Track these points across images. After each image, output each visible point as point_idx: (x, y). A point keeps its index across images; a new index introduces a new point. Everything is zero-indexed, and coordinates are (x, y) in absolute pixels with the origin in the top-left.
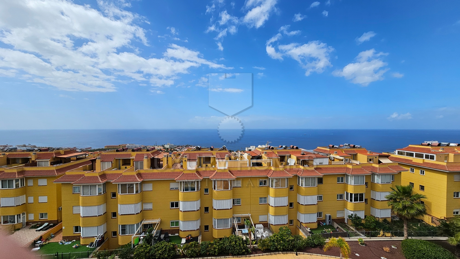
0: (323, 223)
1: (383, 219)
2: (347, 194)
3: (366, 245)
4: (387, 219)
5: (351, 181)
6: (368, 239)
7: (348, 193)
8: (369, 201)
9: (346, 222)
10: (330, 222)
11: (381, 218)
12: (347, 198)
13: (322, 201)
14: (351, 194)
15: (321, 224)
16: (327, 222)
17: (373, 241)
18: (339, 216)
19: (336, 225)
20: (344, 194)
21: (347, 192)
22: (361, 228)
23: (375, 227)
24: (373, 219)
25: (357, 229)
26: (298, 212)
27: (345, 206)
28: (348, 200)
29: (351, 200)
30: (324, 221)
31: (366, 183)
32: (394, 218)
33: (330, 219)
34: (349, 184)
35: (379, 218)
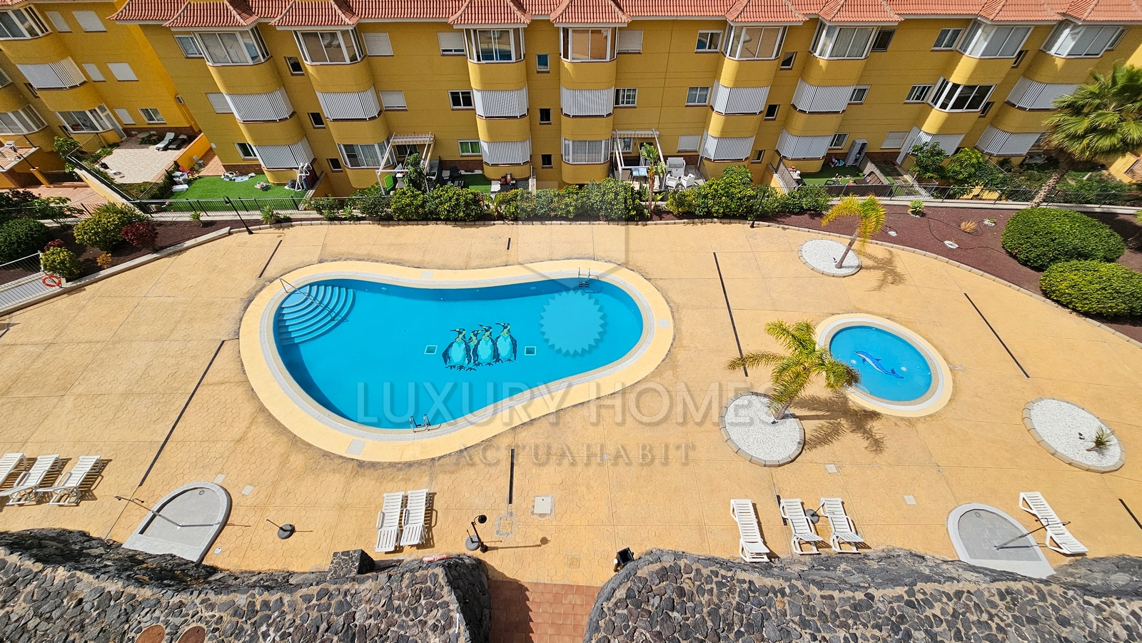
0: (839, 160)
1: (1001, 159)
2: (945, 83)
3: (923, 215)
4: (1013, 159)
5: (978, 45)
6: (938, 203)
7: (947, 83)
8: (992, 112)
9: (899, 161)
10: (856, 160)
11: (998, 156)
12: (935, 101)
13: (861, 104)
14: (955, 86)
15: (833, 163)
16: (850, 159)
18: (888, 145)
19: (870, 167)
20: (935, 84)
21: (944, 80)
22: (932, 177)
23: (970, 176)
24: (977, 158)
25: (920, 180)
26: (784, 131)
27: (919, 121)
28: (935, 104)
29: (944, 106)
30: (845, 156)
31: (1021, 53)
32: (1031, 157)
33: (859, 153)
34: (967, 53)
35: (991, 155)
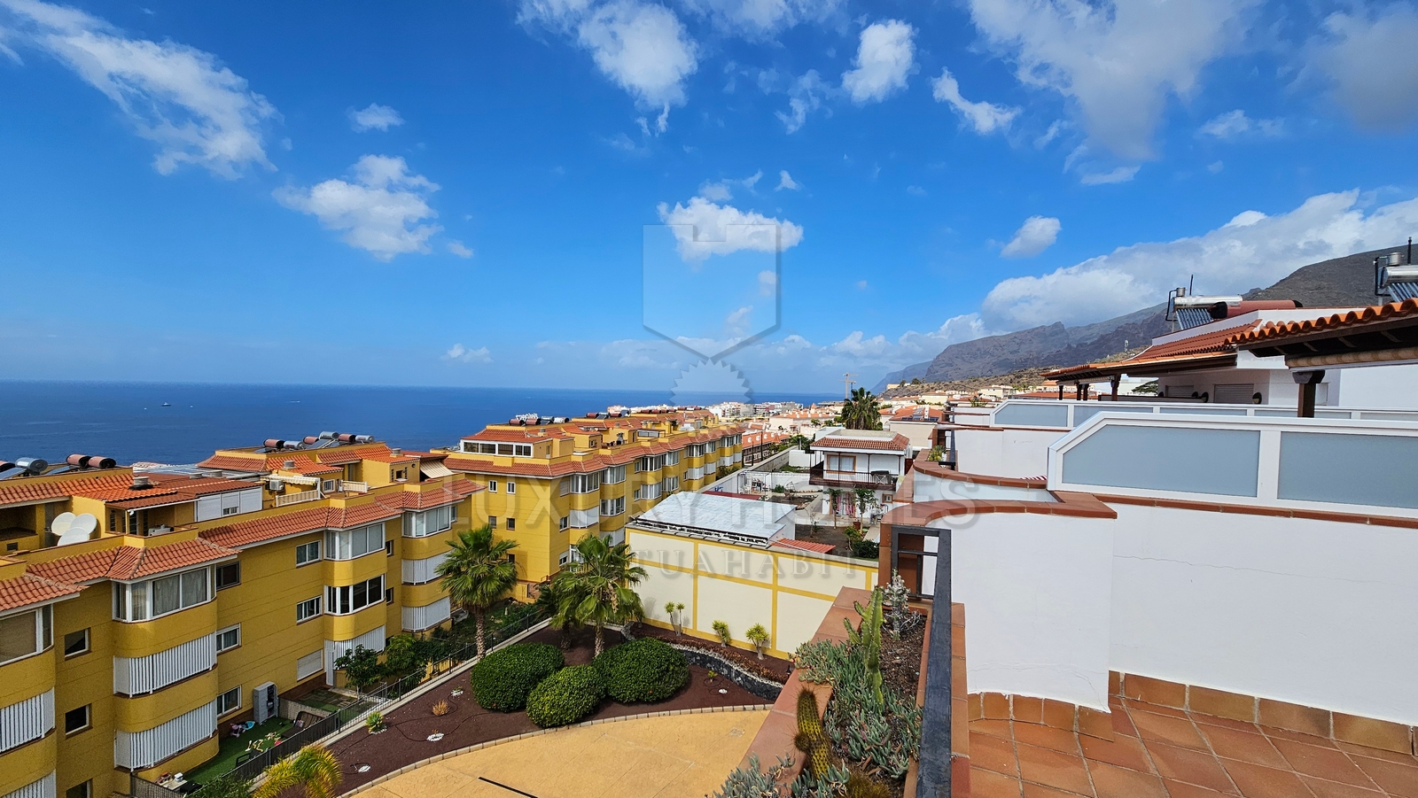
0: (243, 723)
1: (433, 630)
2: (332, 591)
3: (389, 725)
4: (442, 626)
5: (344, 550)
6: (395, 704)
7: (335, 589)
8: (397, 595)
9: (329, 682)
10: (271, 710)
11: (429, 629)
12: (332, 607)
13: (239, 647)
14: (345, 590)
15: (236, 731)
16: (260, 713)
17: (408, 702)
18: (305, 672)
19: (293, 710)
20: (323, 594)
21: (330, 588)
22: (376, 681)
23: (414, 659)
24: (408, 641)
25: (364, 690)
26: (119, 734)
27: (325, 634)
28: (335, 611)
29: (345, 609)
30: (251, 714)
31: (388, 544)
32: (457, 617)
33: (270, 699)
34: (337, 558)
35: (422, 631)
